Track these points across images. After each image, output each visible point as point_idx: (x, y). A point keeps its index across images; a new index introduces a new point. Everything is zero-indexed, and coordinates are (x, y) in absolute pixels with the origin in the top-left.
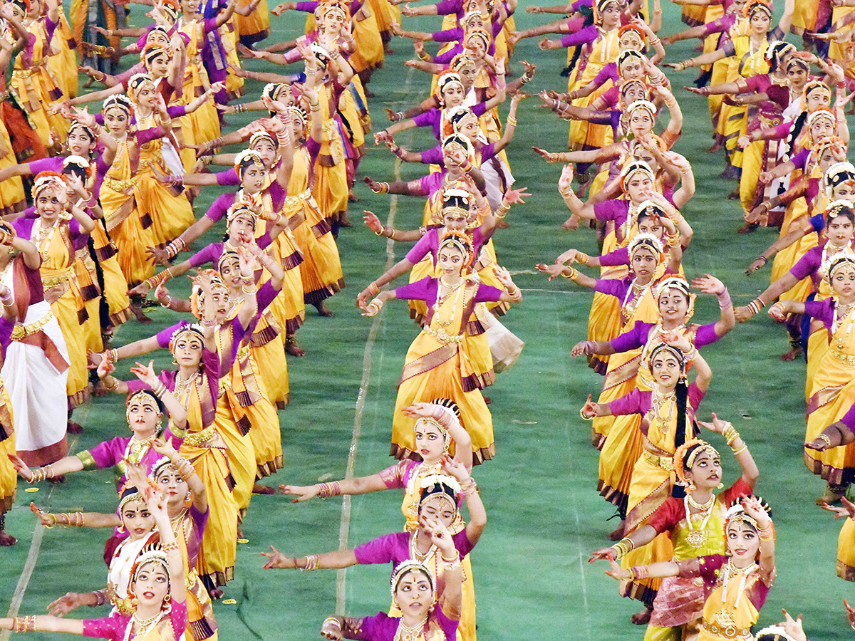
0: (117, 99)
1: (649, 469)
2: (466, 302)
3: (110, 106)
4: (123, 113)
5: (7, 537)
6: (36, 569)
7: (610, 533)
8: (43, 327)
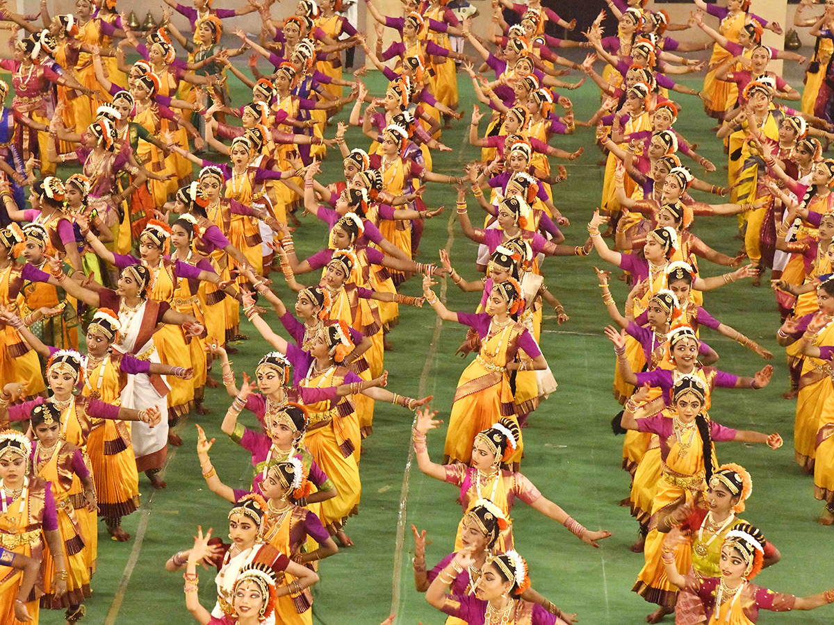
0: (210, 169)
1: (667, 487)
2: (511, 339)
3: (205, 176)
4: (216, 181)
5: (123, 533)
6: (137, 563)
7: (631, 545)
8: (150, 357)
